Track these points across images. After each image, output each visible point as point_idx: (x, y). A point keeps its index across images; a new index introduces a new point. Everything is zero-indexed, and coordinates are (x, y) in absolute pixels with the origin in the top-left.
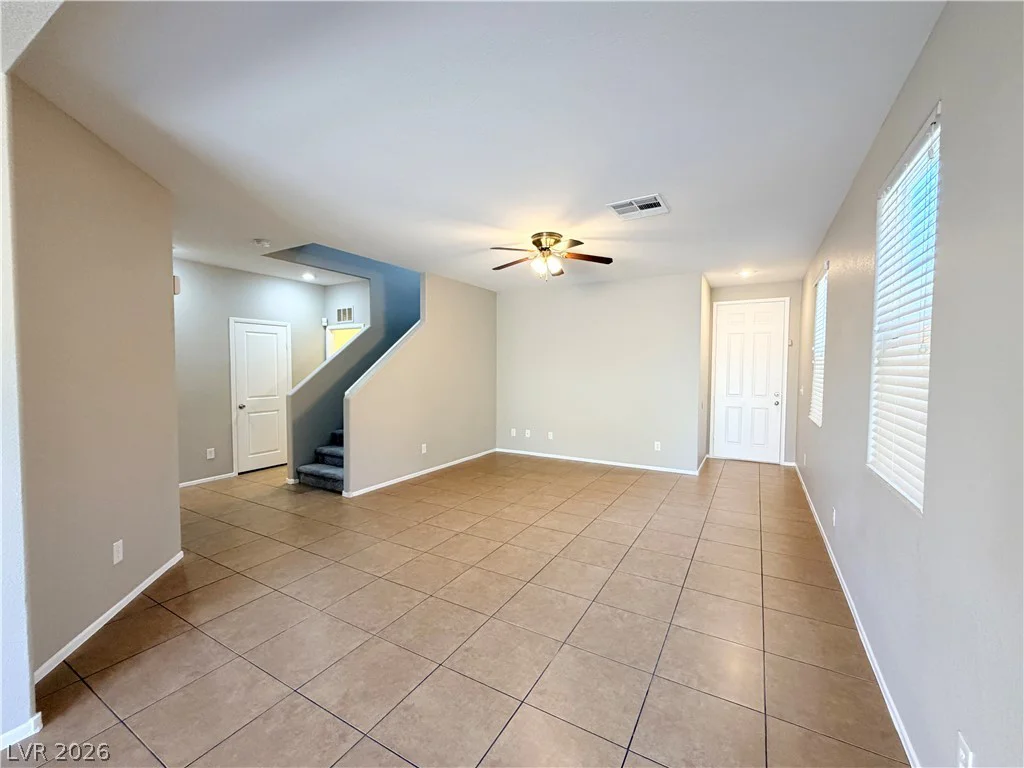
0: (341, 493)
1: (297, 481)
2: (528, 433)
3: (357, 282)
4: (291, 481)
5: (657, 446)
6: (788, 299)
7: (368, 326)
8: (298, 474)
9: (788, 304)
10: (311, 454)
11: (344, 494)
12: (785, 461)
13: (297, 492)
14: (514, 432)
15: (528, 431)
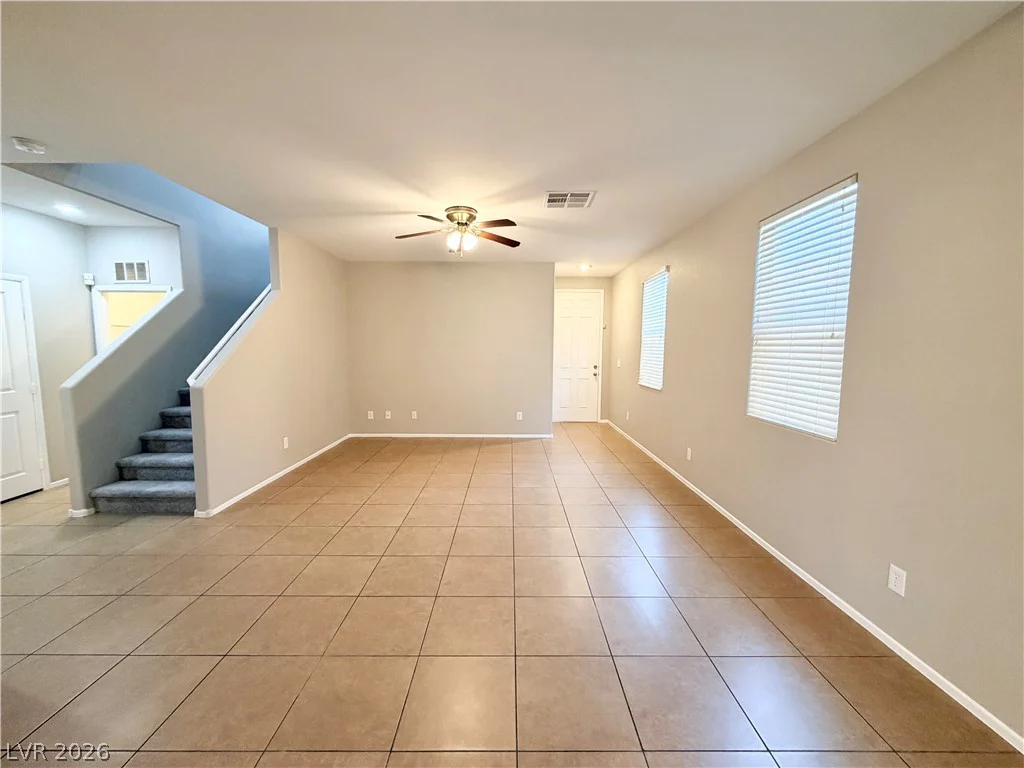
0: (193, 515)
1: (92, 510)
2: (388, 414)
3: (157, 228)
4: (82, 512)
5: (520, 416)
6: (602, 291)
7: (179, 290)
8: (93, 501)
9: (602, 296)
10: (111, 469)
11: (198, 513)
12: (602, 418)
13: (96, 527)
14: (371, 415)
15: (388, 413)
